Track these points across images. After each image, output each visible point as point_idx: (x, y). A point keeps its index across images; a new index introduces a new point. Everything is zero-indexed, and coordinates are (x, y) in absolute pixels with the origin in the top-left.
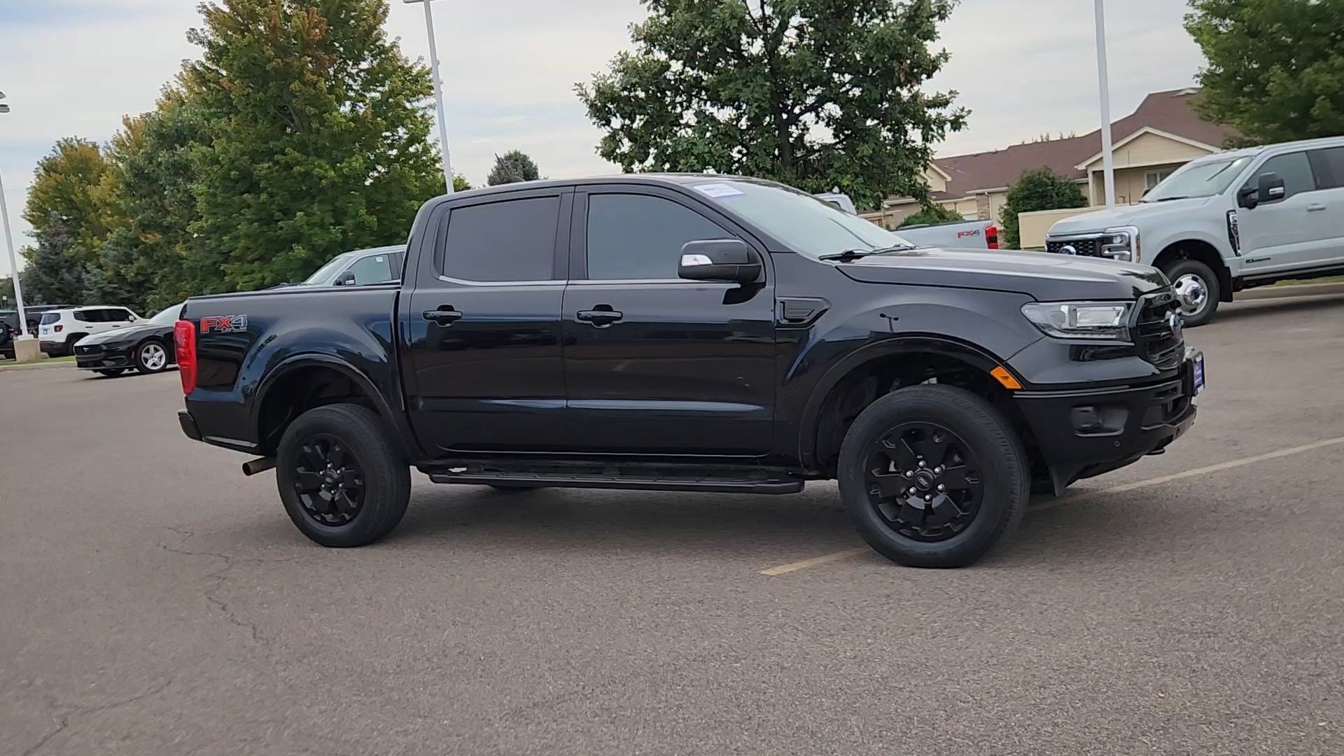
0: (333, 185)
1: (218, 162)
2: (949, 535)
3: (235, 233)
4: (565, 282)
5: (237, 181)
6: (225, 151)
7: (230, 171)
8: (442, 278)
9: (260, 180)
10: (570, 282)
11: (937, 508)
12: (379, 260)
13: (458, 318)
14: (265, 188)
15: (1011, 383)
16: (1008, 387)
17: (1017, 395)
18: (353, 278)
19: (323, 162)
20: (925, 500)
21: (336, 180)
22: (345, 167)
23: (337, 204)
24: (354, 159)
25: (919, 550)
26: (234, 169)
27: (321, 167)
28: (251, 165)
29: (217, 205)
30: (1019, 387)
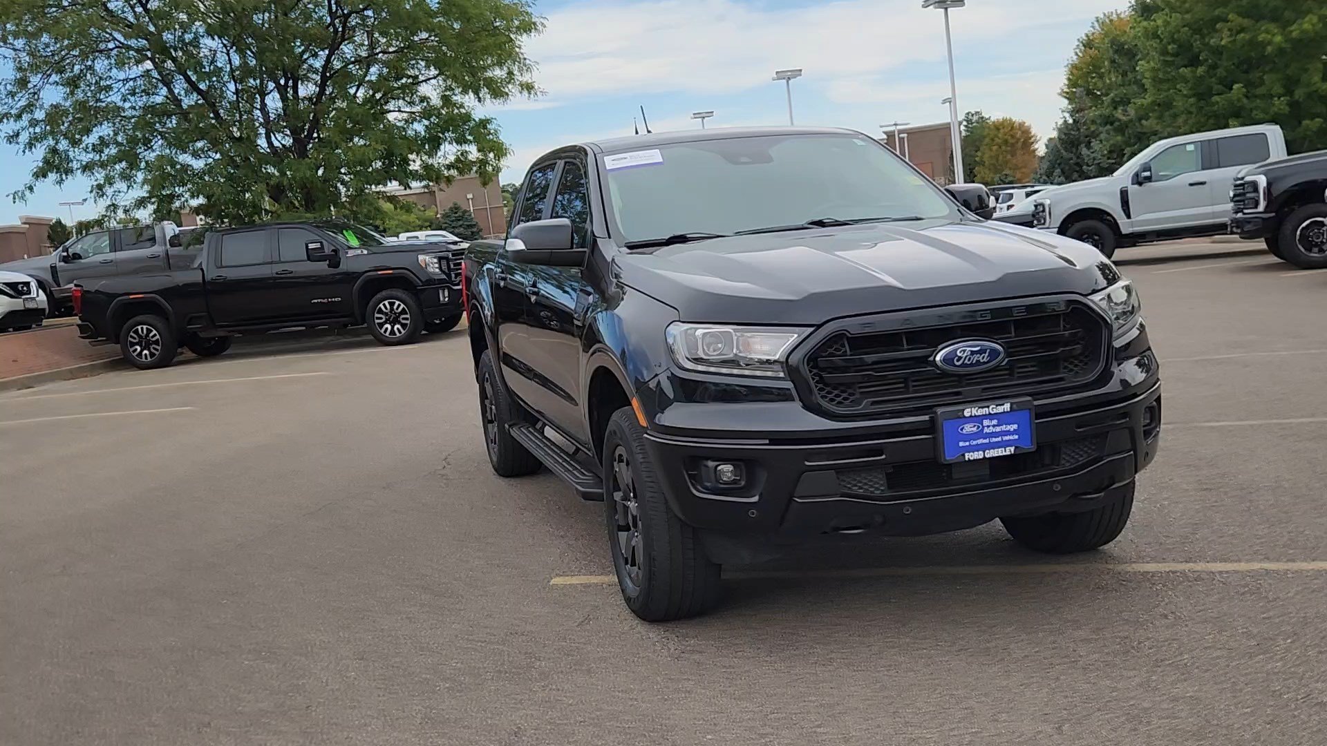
0: (1281, 51)
1: (1158, 37)
3: (1175, 110)
5: (1176, 55)
6: (1167, 23)
7: (1169, 44)
9: (1200, 52)
12: (1190, 148)
14: (1206, 60)
16: (640, 423)
18: (1150, 170)
19: (1272, 27)
21: (1284, 45)
22: (1295, 30)
23: (1289, 72)
24: (1307, 19)
26: (1174, 41)
27: (1267, 32)
28: (1192, 36)
29: (1161, 81)
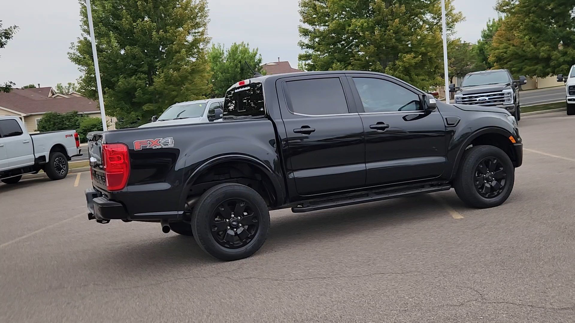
2: (499, 194)
4: (357, 114)
8: (295, 113)
10: (360, 114)
11: (495, 186)
13: (314, 131)
15: (514, 141)
16: (513, 142)
17: (515, 145)
20: (490, 184)
25: (492, 201)
30: (515, 142)
